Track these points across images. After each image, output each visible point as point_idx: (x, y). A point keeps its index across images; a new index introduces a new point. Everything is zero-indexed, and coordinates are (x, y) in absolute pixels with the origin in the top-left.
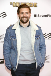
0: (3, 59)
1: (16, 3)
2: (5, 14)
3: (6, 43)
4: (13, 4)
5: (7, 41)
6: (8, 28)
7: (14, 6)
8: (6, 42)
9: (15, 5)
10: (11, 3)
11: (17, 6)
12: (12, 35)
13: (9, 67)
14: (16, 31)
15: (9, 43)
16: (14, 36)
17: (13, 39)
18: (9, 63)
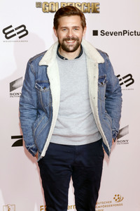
0: (21, 137)
1: (50, 5)
2: (25, 30)
3: (25, 96)
4: (43, 6)
5: (29, 92)
6: (31, 61)
7: (45, 11)
8: (27, 93)
9: (47, 8)
10: (39, 5)
11: (52, 12)
12: (39, 79)
13: (32, 148)
14: (48, 68)
15: (31, 97)
16: (45, 81)
17: (42, 89)
18: (32, 140)
